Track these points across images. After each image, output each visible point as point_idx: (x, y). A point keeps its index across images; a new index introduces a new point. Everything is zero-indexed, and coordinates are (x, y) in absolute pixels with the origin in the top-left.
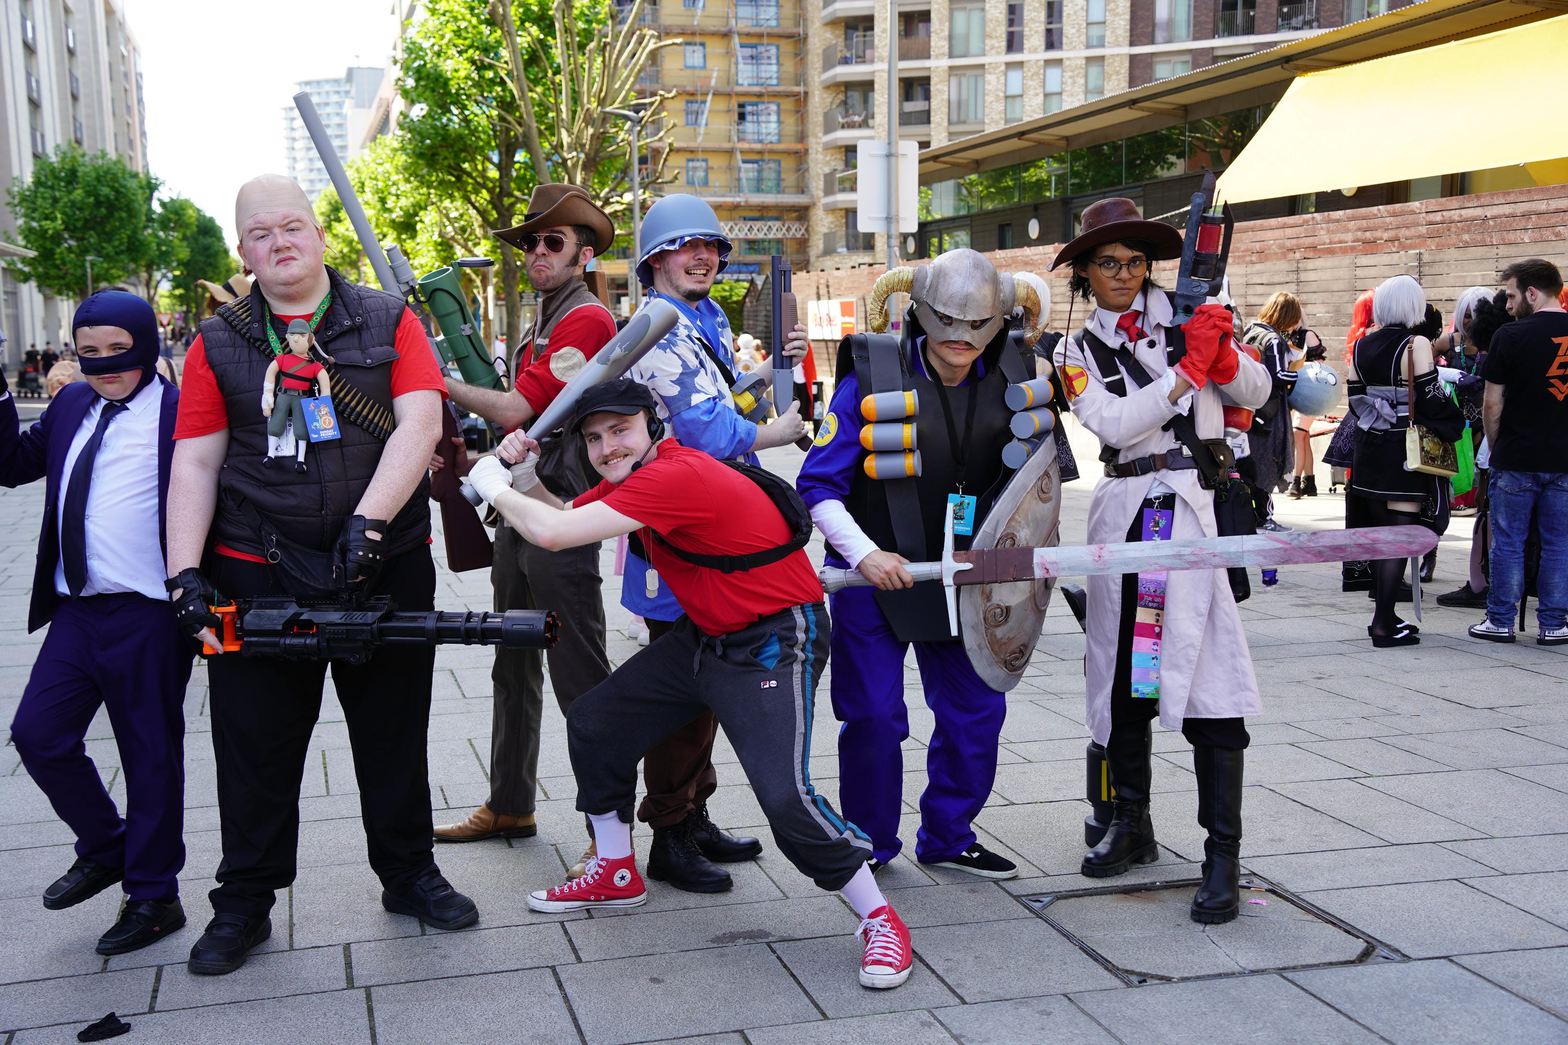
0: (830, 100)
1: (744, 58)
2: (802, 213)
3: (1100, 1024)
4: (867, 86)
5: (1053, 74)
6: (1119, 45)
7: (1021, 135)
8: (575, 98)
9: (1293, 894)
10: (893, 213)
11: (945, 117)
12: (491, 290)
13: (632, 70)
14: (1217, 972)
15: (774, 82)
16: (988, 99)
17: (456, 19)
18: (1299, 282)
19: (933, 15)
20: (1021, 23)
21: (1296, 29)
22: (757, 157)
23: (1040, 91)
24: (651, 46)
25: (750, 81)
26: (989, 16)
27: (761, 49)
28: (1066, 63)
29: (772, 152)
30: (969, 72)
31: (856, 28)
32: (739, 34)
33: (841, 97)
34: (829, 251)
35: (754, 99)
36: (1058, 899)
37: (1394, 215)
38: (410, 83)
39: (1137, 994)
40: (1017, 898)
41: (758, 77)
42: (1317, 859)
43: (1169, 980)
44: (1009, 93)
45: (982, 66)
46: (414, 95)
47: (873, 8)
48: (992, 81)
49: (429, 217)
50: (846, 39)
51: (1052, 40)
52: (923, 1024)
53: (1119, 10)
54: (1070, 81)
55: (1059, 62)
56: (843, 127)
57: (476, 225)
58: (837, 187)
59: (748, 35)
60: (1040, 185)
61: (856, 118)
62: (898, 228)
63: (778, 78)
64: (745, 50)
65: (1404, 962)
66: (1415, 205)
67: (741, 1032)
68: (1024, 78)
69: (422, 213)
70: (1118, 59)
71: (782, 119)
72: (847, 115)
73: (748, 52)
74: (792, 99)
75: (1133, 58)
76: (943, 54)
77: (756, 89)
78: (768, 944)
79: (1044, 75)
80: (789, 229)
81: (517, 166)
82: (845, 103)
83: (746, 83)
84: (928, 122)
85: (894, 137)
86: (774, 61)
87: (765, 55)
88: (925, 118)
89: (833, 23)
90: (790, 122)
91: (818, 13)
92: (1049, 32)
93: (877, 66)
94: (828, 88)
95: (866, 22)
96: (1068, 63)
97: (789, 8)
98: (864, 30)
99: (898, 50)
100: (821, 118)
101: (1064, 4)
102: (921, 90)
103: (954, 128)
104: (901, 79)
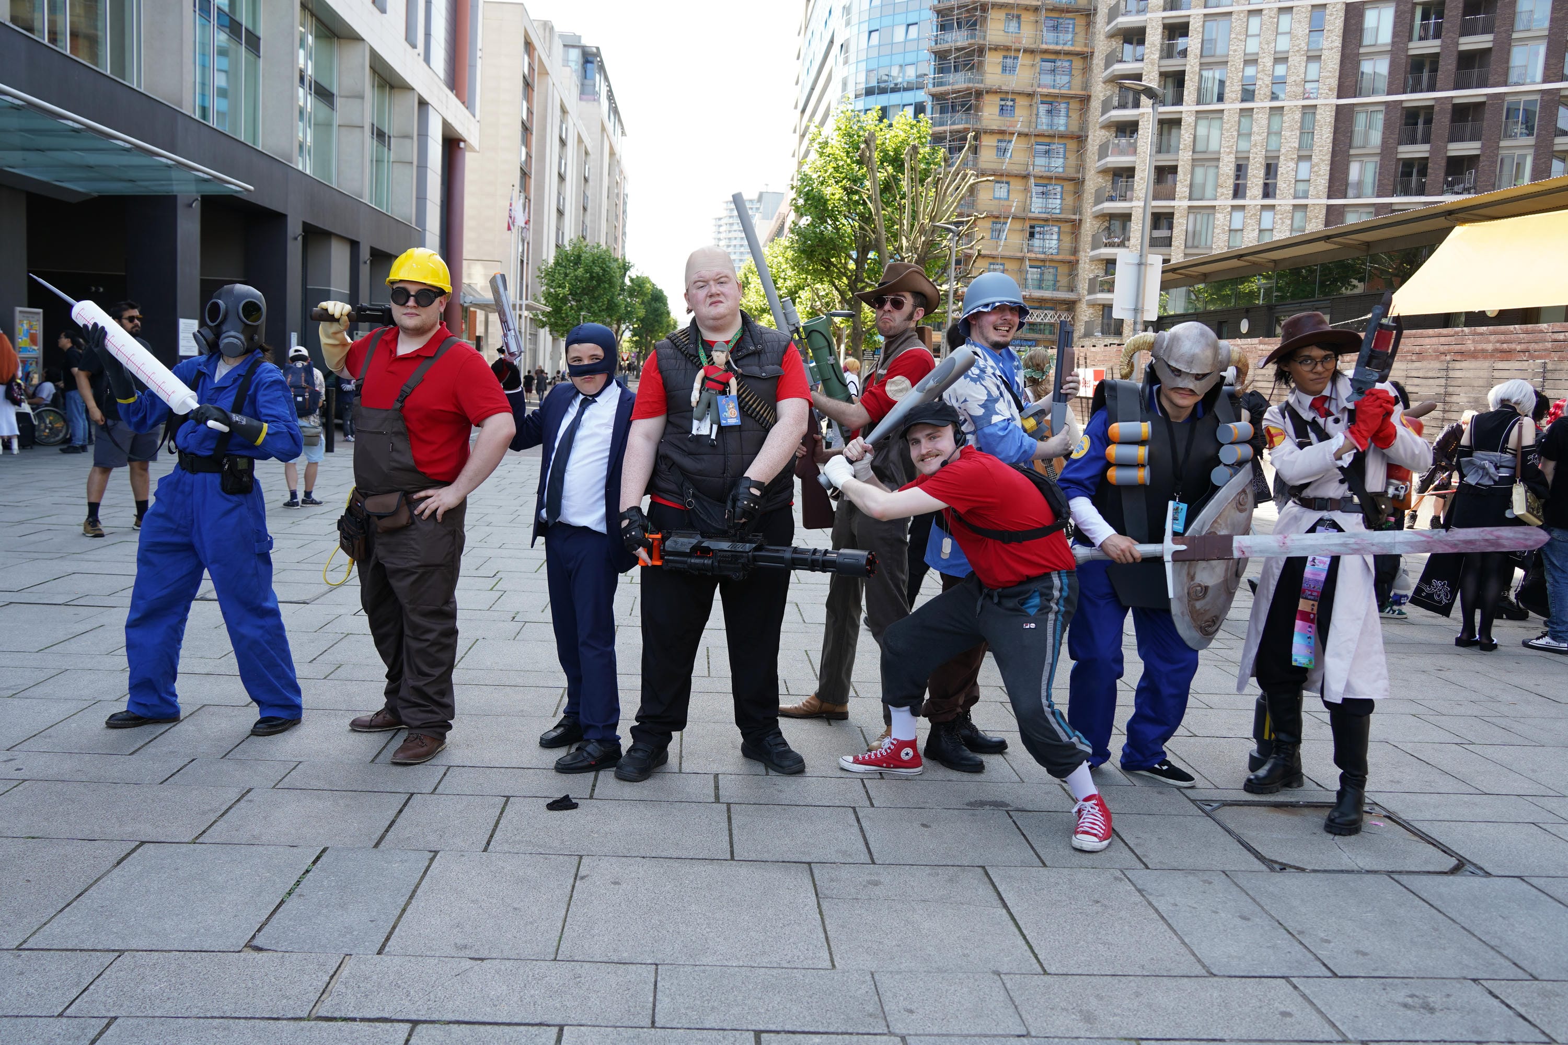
0: (1097, 226)
1: (1037, 193)
2: (1070, 306)
3: (1248, 894)
4: (1126, 218)
5: (1267, 216)
6: (1319, 198)
7: (1240, 257)
8: (914, 215)
9: (1404, 821)
10: (1140, 306)
11: (1183, 243)
12: (843, 347)
13: (956, 197)
14: (1340, 868)
15: (1058, 211)
16: (1216, 231)
17: (836, 159)
18: (1447, 378)
19: (1179, 169)
20: (1245, 178)
21: (1457, 193)
22: (1040, 264)
23: (1256, 227)
24: (971, 181)
25: (1040, 210)
26: (1221, 172)
27: (1050, 188)
28: (1278, 208)
29: (1052, 261)
30: (1203, 211)
31: (1121, 176)
32: (1035, 177)
33: (1106, 224)
34: (1088, 334)
35: (1042, 223)
36: (1224, 805)
37: (1527, 332)
38: (801, 202)
39: (1278, 877)
40: (1193, 801)
41: (1046, 208)
42: (1426, 798)
43: (1303, 870)
44: (1232, 228)
45: (1213, 207)
46: (803, 210)
47: (1135, 162)
48: (1220, 218)
49: (805, 294)
50: (1113, 183)
51: (1268, 191)
52: (1116, 878)
53: (1321, 173)
54: (1280, 221)
55: (1272, 207)
56: (1106, 246)
57: (837, 301)
58: (1098, 288)
59: (1041, 177)
60: (1252, 295)
61: (1116, 240)
62: (1142, 317)
63: (1060, 209)
64: (1038, 188)
65: (1486, 877)
66: (1544, 326)
67: (983, 867)
68: (1244, 217)
69: (800, 292)
70: (1317, 207)
71: (1061, 238)
72: (1108, 239)
73: (1040, 189)
74: (1070, 224)
75: (1328, 206)
76: (1185, 197)
77: (1044, 216)
78: (1007, 812)
79: (1260, 216)
80: (1060, 316)
81: (869, 261)
82: (1108, 228)
83: (1037, 211)
84: (1170, 245)
85: (1144, 252)
86: (1059, 197)
87: (1053, 192)
88: (1168, 242)
89: (1104, 171)
90: (1067, 241)
91: (1093, 164)
92: (1266, 185)
93: (1134, 203)
94: (1097, 217)
95: (1129, 172)
96: (1279, 208)
97: (1072, 160)
98: (1127, 177)
99: (1151, 192)
100: (1090, 239)
101: (1280, 165)
102: (1167, 222)
103: (1189, 251)
104: (1152, 214)
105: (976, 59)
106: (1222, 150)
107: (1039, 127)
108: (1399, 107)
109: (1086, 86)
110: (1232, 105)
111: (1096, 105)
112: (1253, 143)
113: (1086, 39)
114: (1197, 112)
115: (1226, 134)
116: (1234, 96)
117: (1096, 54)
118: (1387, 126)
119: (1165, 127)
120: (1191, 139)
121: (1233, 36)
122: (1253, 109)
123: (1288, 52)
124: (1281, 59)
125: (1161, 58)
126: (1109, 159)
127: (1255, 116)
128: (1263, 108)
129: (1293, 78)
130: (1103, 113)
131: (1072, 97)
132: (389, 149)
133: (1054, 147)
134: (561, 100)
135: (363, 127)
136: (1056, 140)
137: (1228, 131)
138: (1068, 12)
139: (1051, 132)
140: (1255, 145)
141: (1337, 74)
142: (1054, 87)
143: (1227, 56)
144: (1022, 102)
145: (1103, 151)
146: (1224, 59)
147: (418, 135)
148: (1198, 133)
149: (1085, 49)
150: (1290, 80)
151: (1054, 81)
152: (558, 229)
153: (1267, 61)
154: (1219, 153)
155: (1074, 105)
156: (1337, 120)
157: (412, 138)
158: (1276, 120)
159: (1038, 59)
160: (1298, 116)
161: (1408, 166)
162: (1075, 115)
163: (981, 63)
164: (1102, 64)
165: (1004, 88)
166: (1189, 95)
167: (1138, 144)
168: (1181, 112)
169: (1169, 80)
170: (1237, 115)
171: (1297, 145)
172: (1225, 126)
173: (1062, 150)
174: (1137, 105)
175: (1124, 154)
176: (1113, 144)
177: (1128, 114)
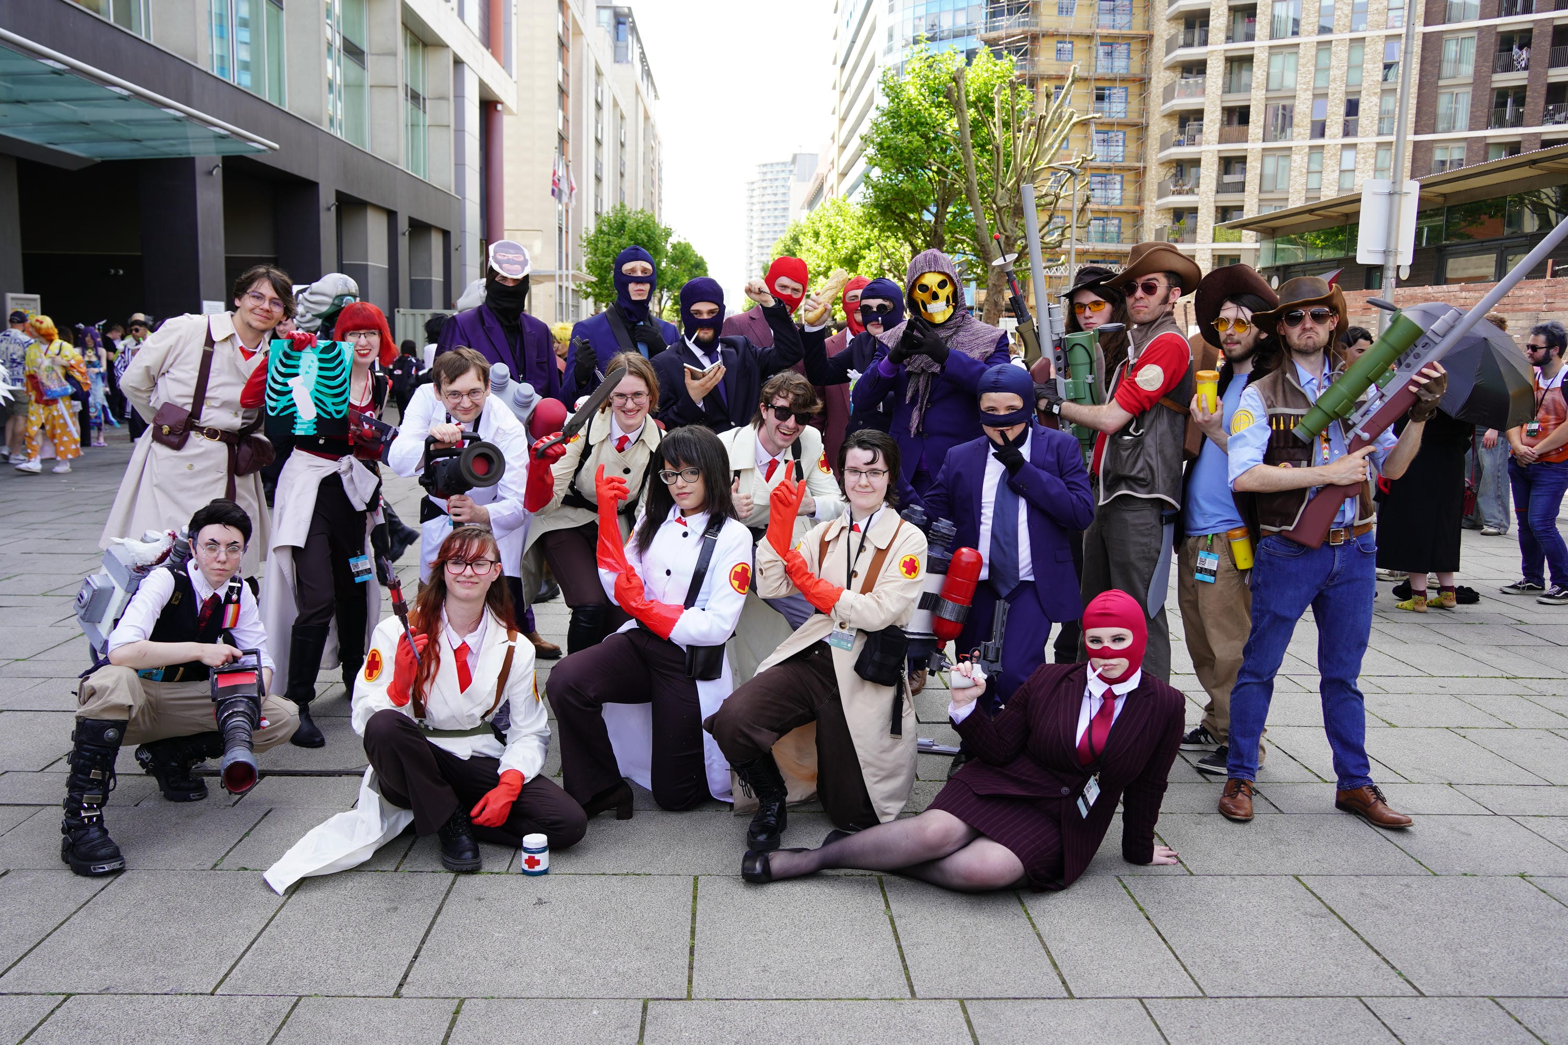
0: (1164, 173)
1: (1098, 141)
4: (1196, 163)
5: (1349, 155)
10: (1392, 248)
11: (1257, 189)
15: (1120, 159)
16: (1293, 174)
19: (1251, 109)
20: (1324, 115)
21: (1560, 123)
22: (1103, 216)
23: (1337, 168)
25: (1102, 159)
26: (1297, 110)
27: (1111, 134)
28: (1360, 147)
29: (1115, 212)
30: (1279, 153)
31: (1188, 119)
32: (1096, 123)
33: (1173, 171)
35: (1104, 172)
38: (872, 152)
41: (1108, 156)
44: (1311, 169)
45: (1290, 148)
47: (1203, 104)
48: (1299, 160)
50: (1179, 127)
51: (1349, 130)
54: (1362, 161)
55: (1355, 146)
56: (1174, 193)
59: (1102, 124)
61: (1185, 187)
62: (1395, 260)
63: (1123, 156)
64: (1099, 135)
71: (1125, 187)
72: (1175, 186)
73: (1101, 136)
74: (1133, 172)
75: (1415, 142)
76: (1258, 139)
77: (1106, 164)
79: (1341, 156)
82: (1175, 175)
84: (1243, 191)
86: (1121, 144)
87: (1115, 139)
88: (1241, 187)
89: (1170, 115)
90: (1131, 190)
91: (1158, 108)
92: (1346, 121)
93: (1203, 148)
94: (1162, 164)
95: (1198, 115)
97: (1135, 103)
98: (1195, 120)
99: (1221, 135)
100: (1156, 187)
101: (1361, 101)
102: (1238, 166)
103: (1264, 196)
104: (1220, 158)
106: (1298, 87)
107: (1099, 71)
108: (1494, 32)
109: (1148, 25)
110: (1308, 39)
111: (1159, 44)
112: (1331, 78)
114: (1271, 47)
115: (1302, 70)
116: (1310, 28)
118: (1480, 52)
119: (1235, 65)
120: (1264, 77)
122: (1331, 41)
126: (1174, 102)
127: (1334, 49)
128: (1342, 40)
129: (1375, 7)
130: (1167, 53)
131: (1133, 38)
132: (424, 112)
133: (1115, 91)
134: (596, 62)
135: (396, 87)
136: (1118, 84)
137: (1304, 66)
139: (1112, 76)
140: (1334, 80)
142: (1113, 27)
144: (1081, 44)
145: (1169, 93)
147: (455, 96)
148: (1271, 71)
150: (1372, 8)
151: (1114, 21)
152: (597, 196)
154: (1295, 90)
155: (1136, 46)
156: (1423, 49)
157: (447, 99)
158: (1357, 54)
160: (1380, 47)
161: (1502, 95)
162: (1136, 57)
163: (1036, 5)
164: (1166, 0)
165: (1062, 31)
166: (1261, 29)
167: (1207, 85)
168: (1253, 48)
169: (1239, 15)
170: (1314, 49)
171: (1380, 78)
172: (1301, 61)
173: (1123, 94)
174: (1205, 43)
175: (1192, 95)
176: (1180, 85)
177: (1194, 53)
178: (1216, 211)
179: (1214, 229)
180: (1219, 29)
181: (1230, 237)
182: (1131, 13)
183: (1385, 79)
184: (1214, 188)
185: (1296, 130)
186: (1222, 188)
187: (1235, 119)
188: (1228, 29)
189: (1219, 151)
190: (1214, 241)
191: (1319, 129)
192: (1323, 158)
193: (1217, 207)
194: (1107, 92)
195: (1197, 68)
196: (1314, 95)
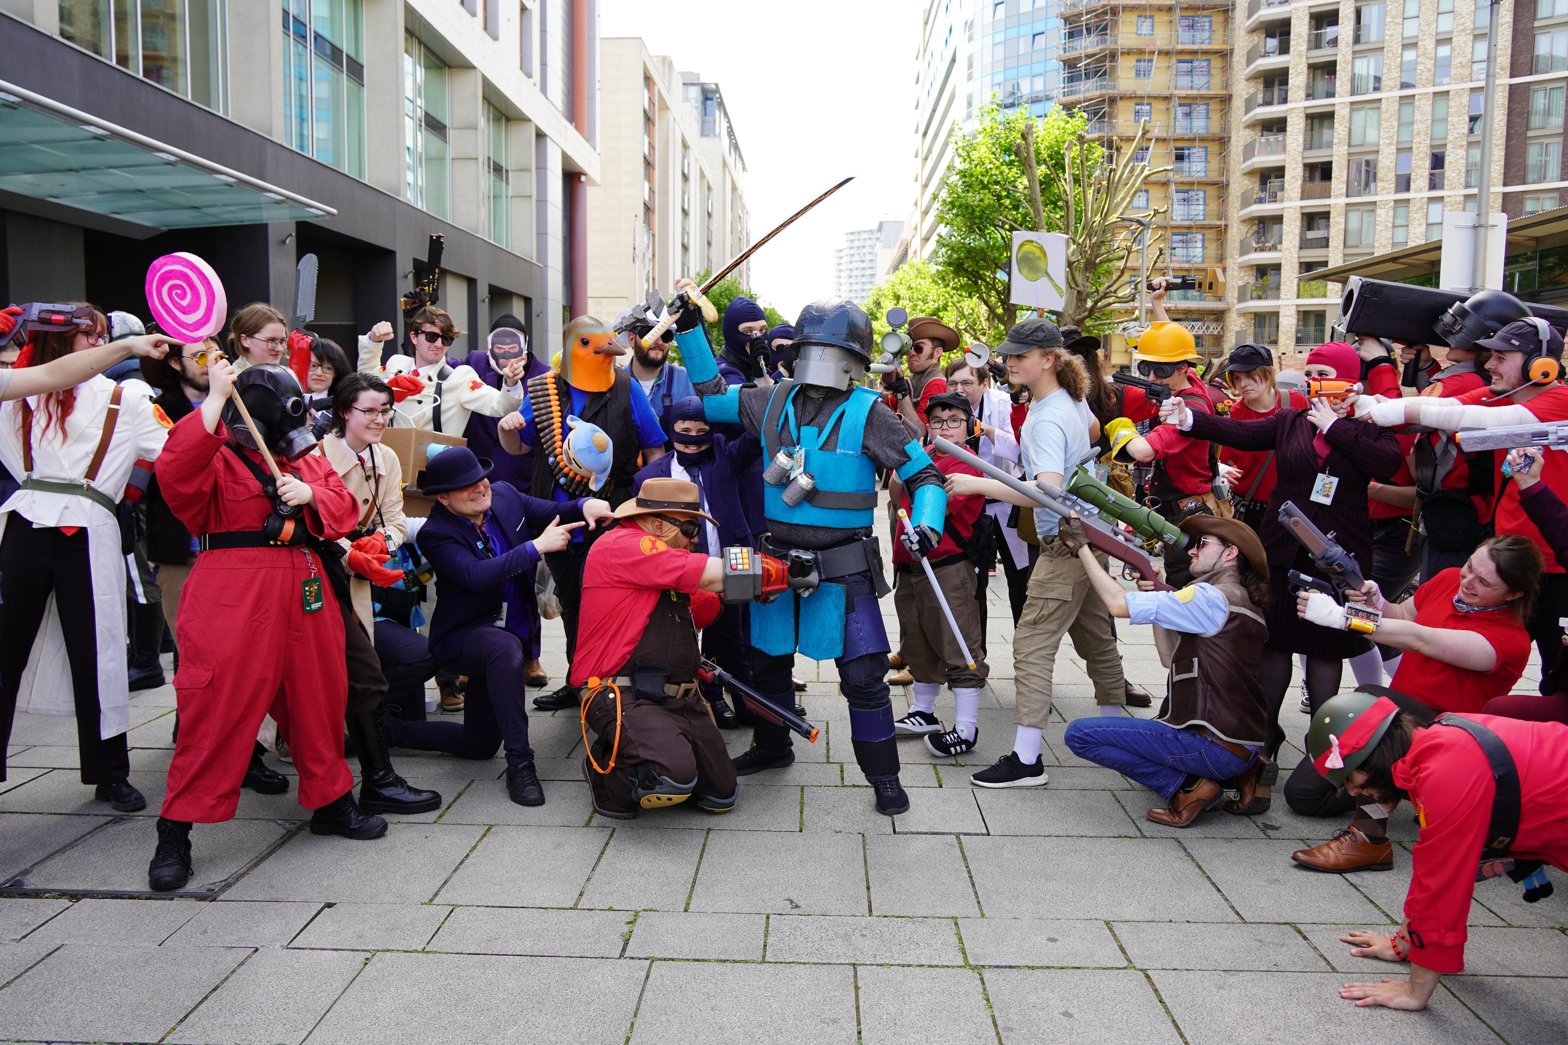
0: (1246, 230)
1: (1178, 200)
2: (1219, 316)
4: (1278, 219)
5: (1435, 209)
6: (1494, 185)
11: (1342, 245)
15: (1201, 218)
16: (1378, 228)
19: (1334, 165)
20: (1410, 169)
23: (1423, 222)
25: (1182, 218)
26: (1382, 165)
27: (1192, 194)
30: (1363, 208)
31: (1269, 177)
32: (1175, 183)
33: (1255, 228)
35: (1185, 231)
41: (1188, 215)
44: (1398, 225)
45: (1375, 203)
47: (1284, 161)
48: (1384, 215)
50: (1261, 184)
51: (1435, 183)
53: (1495, 159)
54: (1449, 214)
55: (1443, 197)
56: (1256, 250)
58: (1249, 296)
59: (1182, 183)
61: (1267, 244)
63: (1204, 215)
64: (1179, 194)
70: (1493, 196)
71: (1206, 245)
72: (1258, 243)
73: (1181, 196)
74: (1215, 230)
75: (1504, 194)
76: (1341, 194)
77: (1187, 223)
79: (1427, 209)
82: (1258, 232)
83: (1179, 218)
84: (1327, 246)
86: (1201, 202)
87: (1195, 197)
88: (1325, 243)
89: (1251, 173)
90: (1213, 248)
91: (1238, 166)
92: (1431, 174)
93: (1286, 204)
94: (1244, 221)
95: (1279, 172)
96: (1448, 199)
97: (1215, 163)
98: (1277, 177)
99: (1303, 192)
100: (1238, 244)
101: (1447, 153)
102: (1322, 222)
103: (1348, 251)
104: (1303, 214)
105: (1108, 64)
106: (1381, 142)
107: (1178, 131)
109: (1226, 85)
110: (1390, 94)
111: (1238, 104)
112: (1415, 132)
113: (1224, 36)
114: (1352, 103)
115: (1384, 124)
116: (1392, 83)
117: (1236, 51)
119: (1316, 122)
120: (1346, 133)
121: (1388, 20)
122: (1414, 96)
123: (1452, 32)
124: (1444, 40)
125: (1309, 49)
126: (1255, 160)
127: (1417, 103)
128: (1425, 94)
129: (1459, 60)
130: (1247, 112)
131: (1212, 98)
132: (507, 184)
133: (1194, 151)
134: (683, 136)
135: (478, 159)
136: (1197, 144)
137: (1387, 121)
138: (1204, 9)
139: (1191, 136)
140: (1418, 134)
141: (1509, 52)
142: (1192, 88)
143: (1383, 41)
144: (1159, 106)
145: (1249, 152)
146: (1380, 45)
147: (537, 168)
148: (1353, 127)
149: (1225, 47)
150: (1456, 61)
151: (1192, 82)
152: (683, 262)
153: (1428, 44)
154: (1378, 145)
155: (1215, 106)
156: (1511, 100)
157: (530, 171)
158: (1441, 104)
159: (1174, 60)
160: (1465, 99)
162: (1215, 116)
163: (1113, 68)
164: (1244, 61)
165: (1139, 93)
166: (1341, 86)
167: (1288, 142)
168: (1334, 105)
169: (1319, 72)
170: (1397, 104)
171: (1466, 131)
172: (1384, 116)
173: (1203, 154)
174: (1285, 101)
175: (1272, 153)
176: (1260, 143)
177: (1274, 111)
178: (1300, 267)
179: (1298, 285)
180: (1299, 87)
181: (1315, 293)
182: (1209, 74)
183: (1471, 130)
184: (1298, 245)
185: (1380, 184)
186: (1305, 244)
187: (1318, 175)
188: (1308, 86)
189: (1301, 207)
190: (1298, 297)
191: (1404, 183)
192: (1409, 212)
193: (1301, 263)
194: (1186, 152)
195: (1277, 126)
196: (1398, 149)
